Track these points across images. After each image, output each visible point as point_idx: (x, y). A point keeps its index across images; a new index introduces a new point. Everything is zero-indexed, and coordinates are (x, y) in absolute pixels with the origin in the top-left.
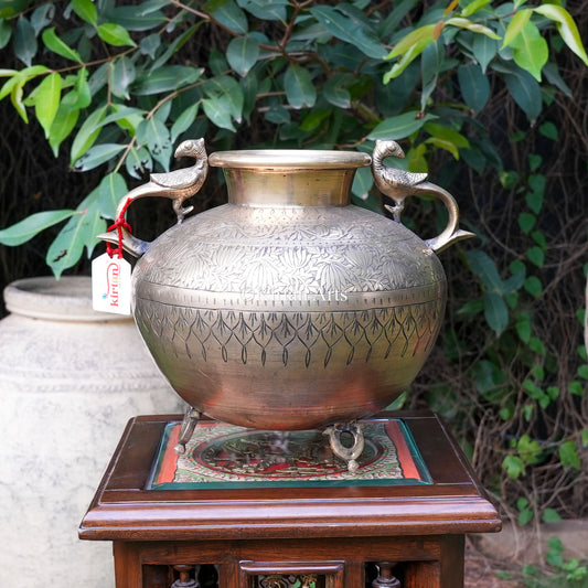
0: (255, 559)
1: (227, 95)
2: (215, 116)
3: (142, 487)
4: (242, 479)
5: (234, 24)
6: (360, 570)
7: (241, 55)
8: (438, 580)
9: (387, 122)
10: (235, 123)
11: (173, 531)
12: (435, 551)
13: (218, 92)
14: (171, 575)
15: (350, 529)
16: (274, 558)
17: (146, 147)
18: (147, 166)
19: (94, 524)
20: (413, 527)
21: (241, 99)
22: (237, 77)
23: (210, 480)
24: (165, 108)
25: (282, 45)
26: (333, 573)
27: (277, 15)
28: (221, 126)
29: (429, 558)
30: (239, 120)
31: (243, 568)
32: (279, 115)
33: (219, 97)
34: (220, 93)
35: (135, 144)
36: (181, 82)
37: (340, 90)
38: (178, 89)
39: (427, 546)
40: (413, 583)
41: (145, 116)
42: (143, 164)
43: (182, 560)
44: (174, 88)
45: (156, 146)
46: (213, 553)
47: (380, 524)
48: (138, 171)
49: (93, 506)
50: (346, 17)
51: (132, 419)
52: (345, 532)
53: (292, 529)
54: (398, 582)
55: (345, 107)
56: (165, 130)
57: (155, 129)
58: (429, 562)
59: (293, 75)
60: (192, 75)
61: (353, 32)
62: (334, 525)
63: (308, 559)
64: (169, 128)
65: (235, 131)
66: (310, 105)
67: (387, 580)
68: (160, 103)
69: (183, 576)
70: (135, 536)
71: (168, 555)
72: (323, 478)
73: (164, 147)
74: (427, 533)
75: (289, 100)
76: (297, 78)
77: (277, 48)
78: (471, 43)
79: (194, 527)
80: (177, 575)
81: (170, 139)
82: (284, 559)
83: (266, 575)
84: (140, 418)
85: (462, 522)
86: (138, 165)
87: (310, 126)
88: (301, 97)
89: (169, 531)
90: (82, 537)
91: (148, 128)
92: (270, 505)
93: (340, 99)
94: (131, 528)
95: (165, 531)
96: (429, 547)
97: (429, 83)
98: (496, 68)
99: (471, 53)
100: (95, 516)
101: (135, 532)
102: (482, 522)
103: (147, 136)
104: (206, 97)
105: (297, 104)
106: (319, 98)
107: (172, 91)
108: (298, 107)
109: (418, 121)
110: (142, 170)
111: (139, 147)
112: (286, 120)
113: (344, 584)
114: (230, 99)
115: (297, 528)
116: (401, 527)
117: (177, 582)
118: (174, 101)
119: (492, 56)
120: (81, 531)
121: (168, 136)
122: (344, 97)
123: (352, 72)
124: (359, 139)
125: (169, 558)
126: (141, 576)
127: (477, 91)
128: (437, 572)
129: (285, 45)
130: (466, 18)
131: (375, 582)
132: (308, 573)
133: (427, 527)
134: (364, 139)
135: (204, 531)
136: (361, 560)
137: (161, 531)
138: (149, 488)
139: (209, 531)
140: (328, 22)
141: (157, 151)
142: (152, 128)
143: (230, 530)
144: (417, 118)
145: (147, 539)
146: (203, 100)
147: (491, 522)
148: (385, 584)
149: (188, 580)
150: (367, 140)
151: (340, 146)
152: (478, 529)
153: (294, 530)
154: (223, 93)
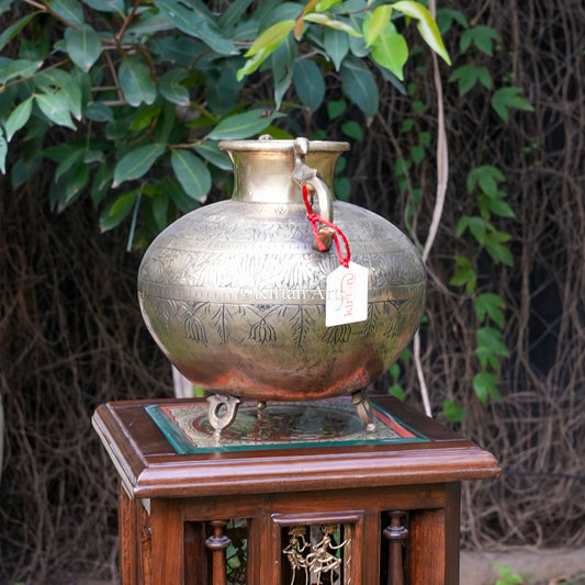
0: (284, 512)
1: (64, 91)
2: (52, 113)
3: (175, 452)
4: (259, 443)
5: (69, 15)
6: (376, 518)
7: (82, 49)
8: (443, 526)
9: (228, 121)
10: (74, 120)
11: (221, 486)
12: (440, 499)
13: (54, 87)
16: (302, 511)
19: (148, 483)
20: (428, 476)
21: (79, 95)
25: (118, 37)
26: (352, 524)
27: (114, 6)
28: (60, 123)
29: (435, 505)
30: (79, 118)
31: (275, 520)
32: (101, 113)
33: (55, 93)
34: (55, 89)
37: (177, 85)
38: (8, 82)
39: (435, 495)
40: (417, 532)
43: (220, 516)
44: (3, 81)
46: (248, 508)
47: (399, 474)
49: (142, 468)
50: (191, 10)
52: (369, 481)
55: (183, 104)
58: (434, 511)
59: (127, 72)
61: (199, 26)
62: (360, 476)
63: (332, 510)
65: (75, 129)
66: (149, 102)
67: (397, 529)
69: (218, 532)
70: (185, 493)
71: (208, 511)
72: (332, 440)
74: (439, 481)
75: (126, 95)
76: (133, 74)
77: (113, 41)
78: (322, 38)
79: (237, 482)
80: (210, 532)
81: (5, 136)
82: (311, 511)
83: (295, 526)
87: (142, 124)
88: (137, 92)
89: (216, 487)
90: (137, 496)
93: (177, 96)
94: (182, 486)
95: (211, 487)
96: (436, 496)
97: (282, 80)
98: (349, 66)
99: (323, 50)
101: (186, 488)
102: (485, 469)
104: (39, 92)
105: (135, 101)
106: (159, 94)
108: (136, 104)
109: (262, 120)
112: (108, 118)
113: (363, 531)
114: (67, 95)
115: (328, 480)
116: (417, 476)
117: (211, 538)
119: (344, 53)
120: (136, 490)
122: (182, 94)
123: (186, 67)
124: (200, 138)
125: (208, 514)
126: (182, 533)
128: (443, 518)
129: (121, 38)
130: (321, 13)
131: (386, 531)
133: (439, 476)
134: (205, 138)
135: (247, 486)
136: (377, 509)
137: (209, 487)
138: (183, 453)
139: (252, 485)
140: (172, 15)
143: (270, 484)
144: (262, 117)
145: (195, 495)
146: (34, 95)
147: (493, 470)
148: (395, 532)
149: (221, 536)
150: (209, 140)
151: (172, 147)
152: (483, 476)
153: (325, 482)
154: (59, 88)
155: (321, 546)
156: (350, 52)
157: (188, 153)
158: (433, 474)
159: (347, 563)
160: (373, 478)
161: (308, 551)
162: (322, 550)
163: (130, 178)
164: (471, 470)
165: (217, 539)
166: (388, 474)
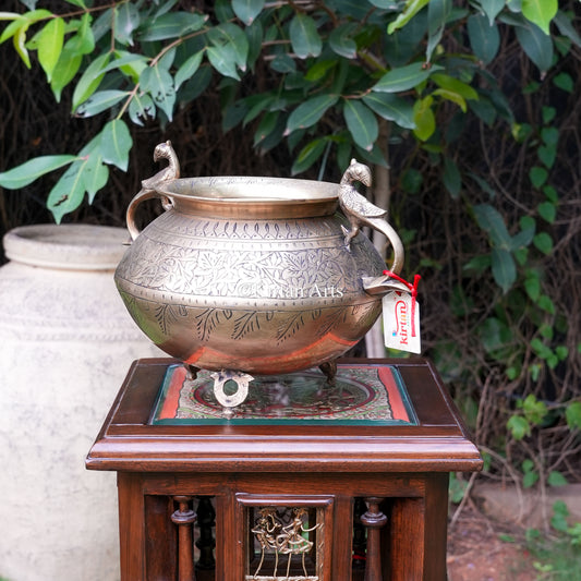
0: (251, 492)
1: (232, 43)
2: (220, 64)
3: (146, 422)
4: (240, 417)
6: (349, 504)
7: (246, 4)
8: (423, 516)
9: (394, 72)
10: (239, 71)
11: (174, 463)
12: (419, 488)
14: (171, 506)
15: (340, 465)
16: (269, 491)
17: (149, 94)
18: (149, 113)
19: (100, 455)
20: (400, 464)
21: (246, 48)
22: (242, 25)
23: (210, 417)
24: (169, 55)
26: (323, 507)
28: (225, 74)
29: (414, 495)
30: (244, 69)
31: (239, 500)
32: (285, 64)
33: (224, 45)
34: (224, 41)
35: (139, 91)
36: (185, 30)
37: (346, 39)
38: (183, 36)
39: (413, 483)
40: (399, 519)
41: (149, 63)
42: (146, 111)
43: (183, 491)
44: (178, 35)
45: (159, 93)
46: (211, 485)
47: (368, 460)
48: (141, 118)
49: (100, 438)
51: (136, 361)
52: (335, 467)
53: (286, 463)
54: (385, 517)
55: (350, 57)
56: (169, 77)
57: (158, 76)
58: (414, 499)
59: (298, 24)
60: (196, 22)
62: (325, 461)
63: (301, 493)
64: (173, 75)
65: (239, 79)
66: (315, 55)
67: (374, 515)
68: (164, 50)
69: (183, 506)
70: (138, 467)
71: (169, 485)
72: (317, 418)
73: (167, 95)
74: (413, 470)
75: (295, 49)
76: (303, 27)
80: (177, 507)
81: (173, 86)
82: (278, 492)
83: (261, 507)
84: (143, 361)
85: (445, 460)
86: (141, 112)
87: (315, 76)
88: (306, 47)
89: (171, 463)
90: (89, 467)
91: (152, 75)
92: (265, 441)
93: (345, 49)
94: (135, 460)
95: (167, 463)
96: (415, 485)
97: (436, 34)
98: (504, 20)
99: (479, 5)
100: (102, 448)
101: (139, 463)
102: (464, 461)
103: (151, 83)
104: (211, 45)
105: (302, 53)
106: (325, 46)
107: (177, 39)
108: (303, 57)
109: (423, 73)
110: (145, 117)
111: (142, 94)
112: (292, 69)
113: (334, 516)
114: (235, 47)
115: (290, 463)
116: (388, 463)
117: (177, 512)
118: (179, 49)
119: (500, 8)
120: (88, 461)
121: (171, 84)
122: (350, 47)
123: (359, 21)
124: (364, 91)
125: (169, 489)
126: (143, 506)
127: (486, 42)
128: (422, 508)
131: (363, 517)
132: (300, 506)
133: (412, 465)
134: (369, 91)
135: (203, 464)
136: (349, 494)
137: (163, 463)
138: (151, 424)
139: (208, 464)
141: (160, 98)
142: (155, 75)
143: (227, 463)
144: (423, 70)
145: (150, 470)
146: (207, 48)
147: (473, 461)
148: (373, 518)
149: (187, 510)
150: (372, 91)
151: (346, 98)
152: (461, 468)
153: (288, 465)
154: (228, 41)
155: (292, 528)
156: (506, 7)
157: (359, 103)
158: (406, 463)
159: (319, 547)
160: (339, 463)
161: (278, 531)
162: (293, 532)
163: (302, 127)
164: (449, 460)
165: (184, 514)
166: (356, 460)
